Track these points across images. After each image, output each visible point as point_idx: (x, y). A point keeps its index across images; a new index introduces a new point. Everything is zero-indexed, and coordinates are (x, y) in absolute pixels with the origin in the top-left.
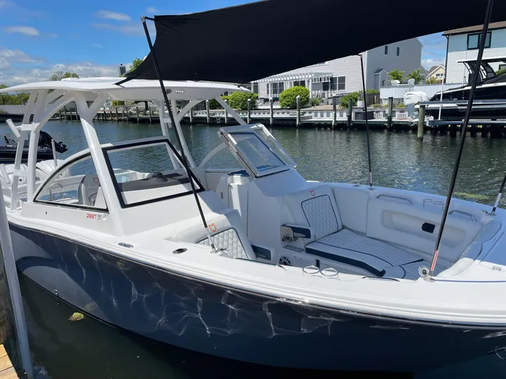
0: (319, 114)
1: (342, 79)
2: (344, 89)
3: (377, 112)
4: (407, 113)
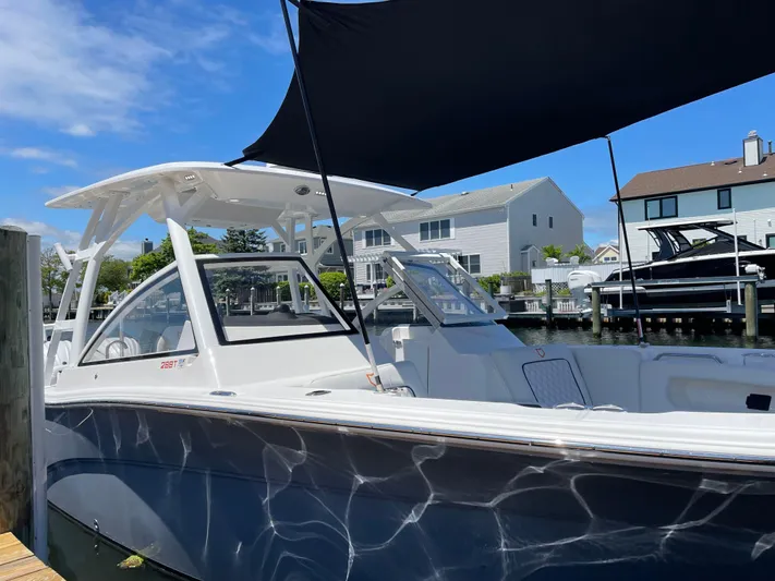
1: (476, 259)
2: (479, 271)
3: (530, 301)
4: (573, 302)
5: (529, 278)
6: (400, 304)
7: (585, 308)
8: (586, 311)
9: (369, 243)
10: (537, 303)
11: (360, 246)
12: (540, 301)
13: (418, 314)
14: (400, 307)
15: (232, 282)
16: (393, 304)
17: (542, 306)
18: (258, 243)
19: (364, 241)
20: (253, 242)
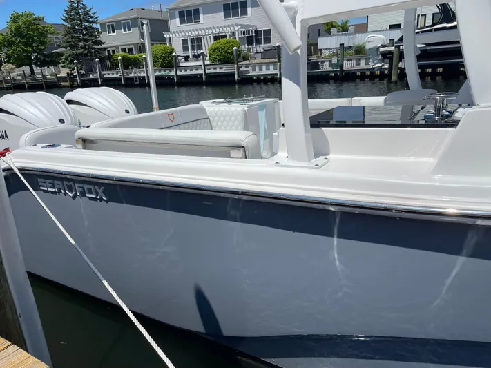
0: (257, 68)
1: (268, 32)
2: (270, 42)
3: (323, 62)
4: (355, 62)
5: (317, 45)
6: (221, 68)
7: (375, 64)
8: (377, 66)
9: (182, 22)
10: (328, 63)
11: (175, 23)
12: (330, 61)
13: (239, 76)
14: (222, 71)
15: (76, 54)
16: (215, 69)
17: (331, 65)
18: (92, 22)
19: (178, 20)
20: (88, 21)
